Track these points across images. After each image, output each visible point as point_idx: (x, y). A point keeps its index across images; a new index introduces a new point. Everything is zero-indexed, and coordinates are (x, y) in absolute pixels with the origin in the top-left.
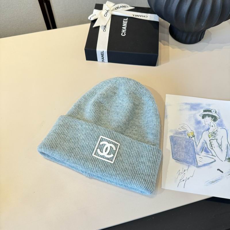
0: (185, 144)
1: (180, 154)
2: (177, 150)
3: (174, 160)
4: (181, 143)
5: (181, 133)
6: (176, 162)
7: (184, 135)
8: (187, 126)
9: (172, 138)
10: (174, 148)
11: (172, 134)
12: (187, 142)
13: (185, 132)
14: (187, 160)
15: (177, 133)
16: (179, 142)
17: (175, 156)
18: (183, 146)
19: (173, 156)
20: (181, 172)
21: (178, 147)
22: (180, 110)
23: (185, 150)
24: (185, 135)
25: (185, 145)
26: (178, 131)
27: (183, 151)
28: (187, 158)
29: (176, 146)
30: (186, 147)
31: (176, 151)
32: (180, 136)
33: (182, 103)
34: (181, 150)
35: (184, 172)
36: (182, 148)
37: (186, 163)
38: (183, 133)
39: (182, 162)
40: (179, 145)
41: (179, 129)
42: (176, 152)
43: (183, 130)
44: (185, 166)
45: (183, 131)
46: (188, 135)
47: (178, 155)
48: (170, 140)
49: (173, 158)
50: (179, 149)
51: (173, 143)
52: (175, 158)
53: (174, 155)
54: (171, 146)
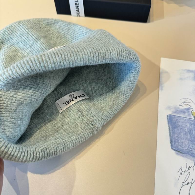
0: (189, 127)
1: (182, 142)
2: (177, 136)
3: (174, 151)
4: (183, 125)
5: (183, 112)
6: (177, 154)
7: (187, 114)
8: (190, 101)
9: (170, 118)
10: (174, 133)
11: (170, 113)
12: (192, 125)
13: (188, 109)
14: (193, 152)
15: (178, 110)
16: (180, 124)
17: (175, 146)
18: (187, 130)
19: (172, 146)
20: (184, 169)
21: (180, 131)
22: (181, 79)
23: (189, 137)
24: (189, 115)
25: (189, 129)
26: (178, 108)
27: (186, 138)
28: (192, 148)
29: (176, 130)
30: (190, 132)
31: (177, 138)
32: (182, 115)
33: (183, 70)
34: (183, 136)
35: (189, 171)
36: (185, 134)
37: (191, 155)
38: (185, 111)
39: (185, 155)
40: (181, 129)
41: (180, 105)
42: (177, 140)
43: (185, 107)
44: (190, 161)
45: (185, 109)
46: (192, 115)
47: (180, 144)
48: (168, 121)
49: (172, 149)
50: (180, 135)
51: (172, 126)
52: (175, 148)
53: (173, 143)
54: (169, 130)
